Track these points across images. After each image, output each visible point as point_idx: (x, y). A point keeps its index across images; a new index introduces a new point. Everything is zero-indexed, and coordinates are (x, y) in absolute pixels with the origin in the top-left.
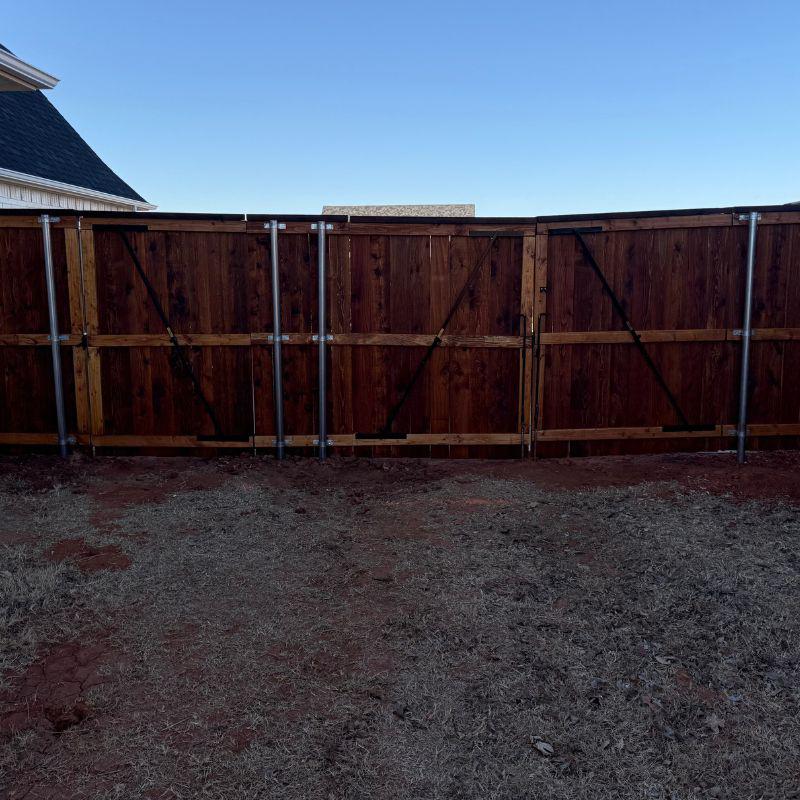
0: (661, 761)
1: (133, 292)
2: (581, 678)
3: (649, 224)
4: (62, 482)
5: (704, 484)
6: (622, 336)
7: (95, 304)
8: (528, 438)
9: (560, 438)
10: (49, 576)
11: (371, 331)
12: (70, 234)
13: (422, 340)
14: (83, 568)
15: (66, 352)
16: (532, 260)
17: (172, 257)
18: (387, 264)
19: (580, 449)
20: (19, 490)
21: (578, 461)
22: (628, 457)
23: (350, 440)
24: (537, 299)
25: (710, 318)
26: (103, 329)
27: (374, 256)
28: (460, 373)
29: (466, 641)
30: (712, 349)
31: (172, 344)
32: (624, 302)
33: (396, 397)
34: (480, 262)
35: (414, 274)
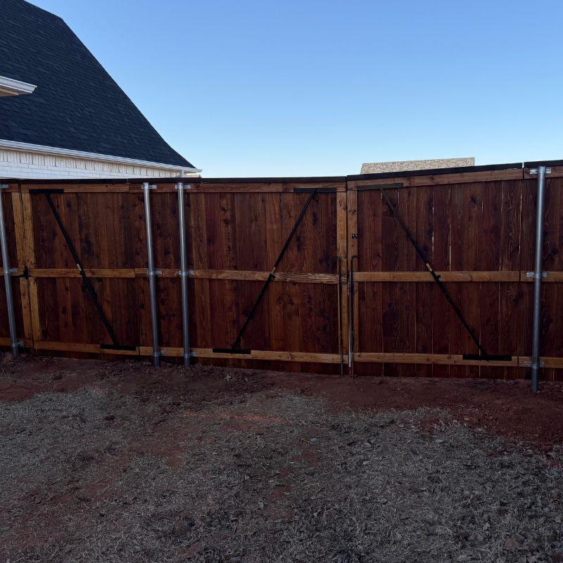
1: (56, 237)
3: (445, 179)
7: (32, 247)
11: (222, 268)
12: (15, 196)
13: (261, 276)
15: (14, 280)
16: (344, 212)
17: (81, 212)
18: (233, 216)
19: (391, 370)
21: (391, 380)
23: (209, 353)
24: (350, 244)
25: (505, 260)
26: (39, 264)
27: (223, 209)
28: (292, 304)
30: (508, 288)
31: (82, 276)
33: (243, 320)
34: (304, 213)
35: (254, 222)
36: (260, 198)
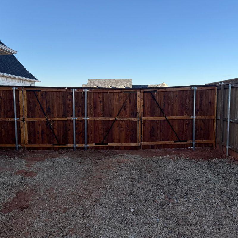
0: (157, 213)
1: (36, 107)
2: (143, 197)
4: (18, 156)
5: (183, 155)
6: (163, 118)
7: (26, 110)
8: (140, 144)
9: (148, 144)
10: (17, 178)
11: (98, 117)
12: (20, 92)
13: (112, 119)
14: (25, 176)
15: (18, 122)
16: (139, 99)
17: (47, 97)
18: (103, 100)
19: (153, 147)
20: (6, 158)
21: (153, 150)
22: (165, 149)
23: (93, 145)
24: (141, 108)
25: (185, 113)
26: (28, 116)
27: (99, 98)
28: (122, 128)
29: (118, 191)
30: (186, 121)
31: (47, 120)
32: (163, 110)
33: (105, 134)
34: (127, 99)
35: (110, 102)
36: (112, 94)
